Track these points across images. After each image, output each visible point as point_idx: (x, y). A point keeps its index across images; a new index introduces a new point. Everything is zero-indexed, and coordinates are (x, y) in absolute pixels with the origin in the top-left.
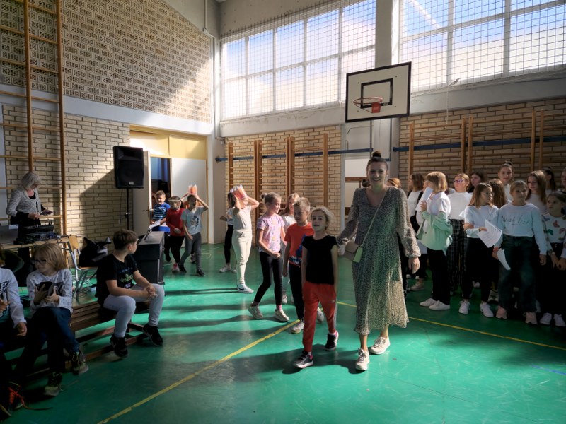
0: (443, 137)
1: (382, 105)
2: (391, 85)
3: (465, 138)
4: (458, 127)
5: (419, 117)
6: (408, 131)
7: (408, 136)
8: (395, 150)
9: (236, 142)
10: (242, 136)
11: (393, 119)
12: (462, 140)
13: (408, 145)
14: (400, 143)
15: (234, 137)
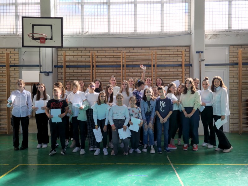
0: (81, 62)
1: (47, 39)
2: (52, 28)
3: (92, 63)
4: (88, 57)
5: (68, 49)
6: (62, 57)
7: (63, 59)
8: (55, 66)
11: (53, 48)
12: (91, 64)
13: (63, 64)
14: (58, 63)
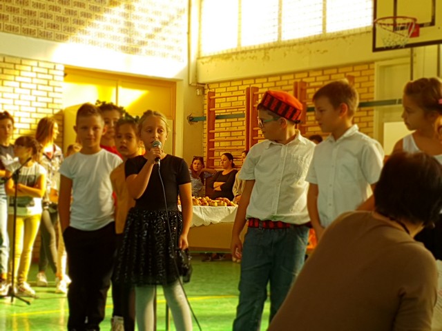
9: (220, 91)
10: (231, 81)
15: (219, 83)
